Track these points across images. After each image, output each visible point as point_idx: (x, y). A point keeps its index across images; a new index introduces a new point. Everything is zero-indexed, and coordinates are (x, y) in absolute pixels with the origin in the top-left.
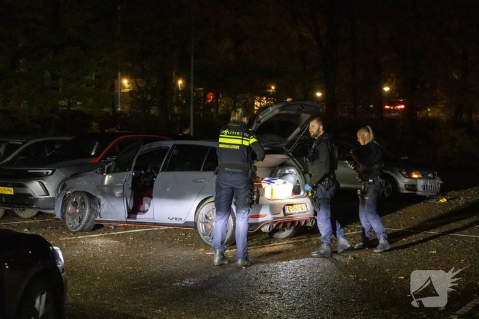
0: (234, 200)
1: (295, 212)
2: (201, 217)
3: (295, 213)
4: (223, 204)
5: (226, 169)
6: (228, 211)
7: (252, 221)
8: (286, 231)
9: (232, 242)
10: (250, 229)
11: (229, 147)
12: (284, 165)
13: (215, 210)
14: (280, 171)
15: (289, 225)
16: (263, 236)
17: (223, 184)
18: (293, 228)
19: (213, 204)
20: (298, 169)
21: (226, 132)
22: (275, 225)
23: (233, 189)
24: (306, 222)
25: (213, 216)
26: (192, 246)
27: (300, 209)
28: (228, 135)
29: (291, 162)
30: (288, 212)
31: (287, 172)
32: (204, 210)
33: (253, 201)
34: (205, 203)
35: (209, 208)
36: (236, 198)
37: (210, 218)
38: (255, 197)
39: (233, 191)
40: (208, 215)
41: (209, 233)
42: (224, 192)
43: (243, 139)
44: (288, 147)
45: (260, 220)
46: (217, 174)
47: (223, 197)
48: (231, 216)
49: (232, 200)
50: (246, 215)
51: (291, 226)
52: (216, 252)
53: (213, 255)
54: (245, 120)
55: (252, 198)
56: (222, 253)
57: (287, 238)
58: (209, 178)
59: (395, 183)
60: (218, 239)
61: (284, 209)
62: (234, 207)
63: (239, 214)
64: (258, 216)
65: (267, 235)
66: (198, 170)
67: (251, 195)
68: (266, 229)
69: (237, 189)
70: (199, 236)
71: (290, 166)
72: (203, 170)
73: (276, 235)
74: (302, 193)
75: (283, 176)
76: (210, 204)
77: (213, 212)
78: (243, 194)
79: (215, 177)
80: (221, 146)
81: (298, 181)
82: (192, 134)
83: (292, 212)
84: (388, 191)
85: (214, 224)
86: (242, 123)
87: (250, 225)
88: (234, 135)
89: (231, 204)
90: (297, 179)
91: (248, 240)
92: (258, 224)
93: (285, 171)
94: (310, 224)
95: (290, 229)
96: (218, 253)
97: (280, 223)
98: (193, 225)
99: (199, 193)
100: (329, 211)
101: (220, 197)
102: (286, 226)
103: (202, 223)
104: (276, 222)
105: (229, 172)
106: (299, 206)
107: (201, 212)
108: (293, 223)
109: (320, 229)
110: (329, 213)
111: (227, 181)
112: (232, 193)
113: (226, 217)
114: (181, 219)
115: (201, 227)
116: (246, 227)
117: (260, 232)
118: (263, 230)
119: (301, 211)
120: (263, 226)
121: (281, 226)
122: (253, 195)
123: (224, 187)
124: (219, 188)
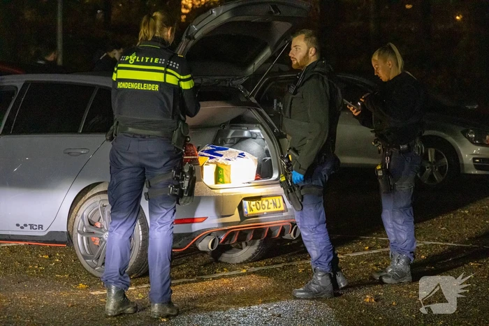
0: (145, 190)
1: (261, 211)
2: (79, 223)
3: (262, 215)
4: (125, 197)
5: (130, 129)
8: (245, 249)
9: (141, 272)
10: (177, 245)
11: (138, 87)
12: (239, 121)
13: (108, 209)
14: (232, 132)
15: (250, 237)
16: (200, 259)
17: (122, 158)
18: (258, 242)
19: (106, 197)
20: (269, 130)
21: (133, 58)
22: (222, 238)
23: (143, 168)
24: (283, 231)
25: (105, 222)
26: (64, 279)
27: (271, 206)
28: (135, 63)
29: (253, 114)
30: (249, 213)
31: (246, 134)
32: (85, 210)
33: (182, 192)
34: (89, 194)
35: (96, 205)
36: (150, 187)
37: (98, 225)
38: (186, 183)
39: (144, 172)
40: (94, 219)
41: (96, 252)
42: (126, 174)
43: (166, 72)
44: (248, 85)
45: (196, 227)
46: (111, 139)
47: (125, 184)
49: (141, 189)
50: (169, 218)
51: (254, 238)
52: (109, 291)
53: (104, 296)
54: (168, 34)
55: (179, 186)
56: (121, 293)
57: (246, 262)
58: (97, 147)
59: (454, 155)
60: (114, 264)
61: (241, 207)
62: (145, 205)
63: (154, 217)
64: (192, 220)
65: (208, 258)
66: (73, 130)
67: (178, 179)
68: (206, 244)
69: (151, 168)
70: (77, 259)
71: (252, 122)
72: (84, 132)
73: (226, 257)
74: (275, 176)
75: (238, 142)
76: (97, 198)
77: (103, 212)
78: (162, 179)
79: (109, 145)
80: (121, 85)
81: (267, 152)
82: (60, 61)
83: (255, 211)
84: (442, 170)
85: (106, 236)
86: (162, 41)
87: (177, 238)
88: (149, 64)
89: (140, 197)
90: (266, 147)
91: (171, 267)
92: (190, 235)
93: (242, 133)
94: (290, 235)
95: (252, 244)
96: (113, 291)
97: (233, 234)
98: (65, 238)
99: (77, 175)
101: (118, 184)
102: (244, 240)
103: (82, 233)
104: (226, 231)
105: (134, 136)
106: (270, 200)
107: (80, 213)
108: (258, 232)
110: (323, 213)
111: (130, 153)
112: (143, 176)
114: (41, 227)
115: (80, 241)
116: (169, 240)
117: (194, 250)
118: (201, 246)
119: (272, 209)
120: (200, 240)
121: (235, 239)
122: (183, 180)
123: (125, 164)
124: (115, 166)
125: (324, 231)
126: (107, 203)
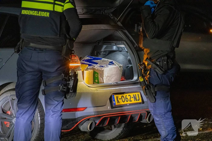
0: (42, 87)
1: (126, 103)
3: (126, 105)
4: (27, 93)
5: (32, 45)
6: (34, 103)
7: (67, 116)
8: (114, 130)
10: (65, 127)
11: (35, 13)
12: (110, 39)
13: (15, 102)
14: (105, 46)
15: (117, 121)
16: (82, 137)
17: (27, 65)
18: (123, 125)
19: (14, 93)
20: (131, 45)
22: (98, 122)
23: (41, 72)
24: (141, 118)
25: (13, 111)
27: (132, 99)
29: (120, 34)
30: (117, 104)
31: (115, 48)
35: (8, 98)
36: (46, 85)
37: (9, 113)
38: (71, 83)
39: (42, 75)
40: (6, 109)
42: (28, 77)
43: (54, 4)
44: (115, 13)
45: (79, 114)
46: (18, 51)
47: (28, 83)
48: (37, 110)
49: (39, 88)
50: (59, 108)
51: (121, 122)
55: (67, 85)
61: (111, 99)
62: (42, 98)
63: (49, 107)
64: (76, 109)
67: (66, 80)
68: (85, 127)
69: (46, 72)
71: (118, 40)
73: (100, 136)
74: (135, 78)
75: (110, 53)
76: (9, 93)
77: (13, 104)
79: (17, 56)
80: (24, 12)
81: (129, 61)
83: (121, 103)
85: (14, 121)
87: (65, 122)
89: (37, 94)
90: (129, 57)
92: (74, 121)
93: (112, 47)
94: (145, 120)
95: (119, 127)
97: (105, 119)
100: (169, 101)
102: (113, 123)
104: (99, 117)
105: (35, 49)
106: (132, 95)
108: (123, 118)
109: (158, 126)
110: (170, 105)
111: (32, 62)
112: (41, 78)
113: (30, 112)
116: (59, 124)
118: (82, 128)
119: (133, 101)
120: (82, 123)
121: (106, 123)
122: (69, 80)
123: (29, 69)
124: (21, 71)
125: (171, 117)
126: (15, 98)
